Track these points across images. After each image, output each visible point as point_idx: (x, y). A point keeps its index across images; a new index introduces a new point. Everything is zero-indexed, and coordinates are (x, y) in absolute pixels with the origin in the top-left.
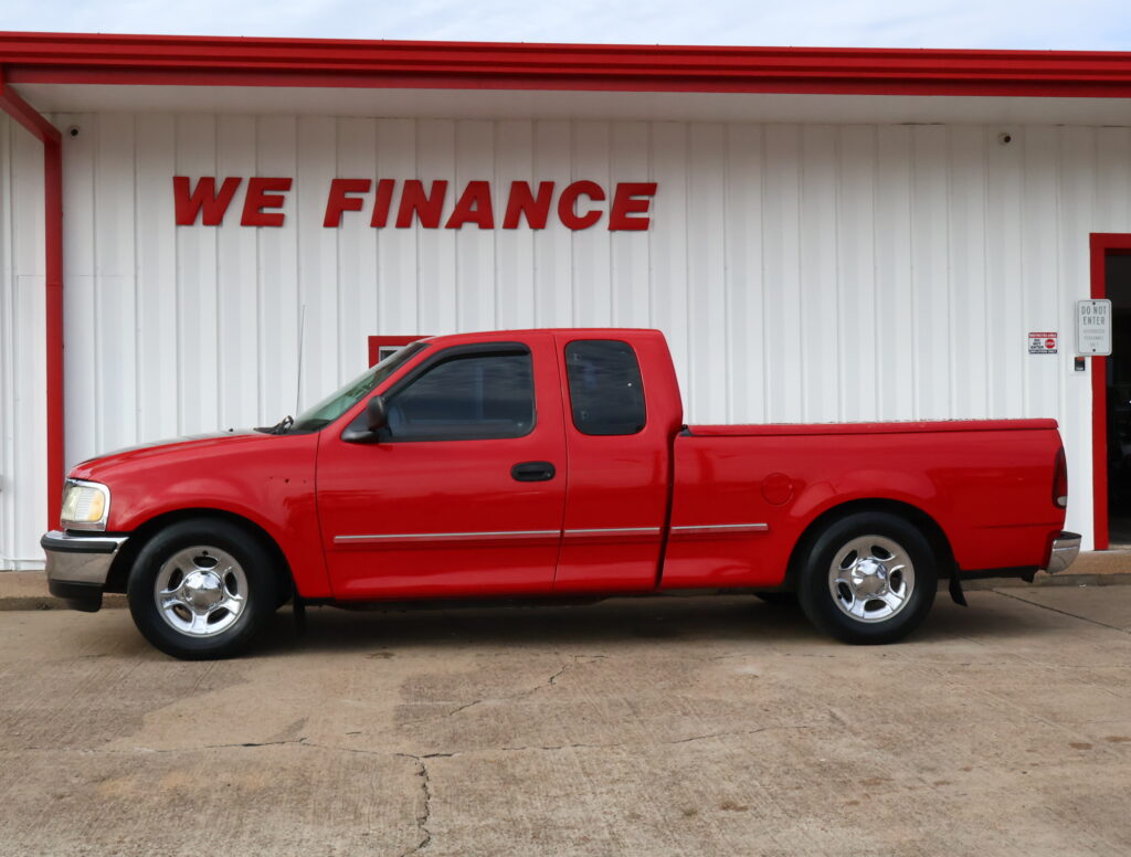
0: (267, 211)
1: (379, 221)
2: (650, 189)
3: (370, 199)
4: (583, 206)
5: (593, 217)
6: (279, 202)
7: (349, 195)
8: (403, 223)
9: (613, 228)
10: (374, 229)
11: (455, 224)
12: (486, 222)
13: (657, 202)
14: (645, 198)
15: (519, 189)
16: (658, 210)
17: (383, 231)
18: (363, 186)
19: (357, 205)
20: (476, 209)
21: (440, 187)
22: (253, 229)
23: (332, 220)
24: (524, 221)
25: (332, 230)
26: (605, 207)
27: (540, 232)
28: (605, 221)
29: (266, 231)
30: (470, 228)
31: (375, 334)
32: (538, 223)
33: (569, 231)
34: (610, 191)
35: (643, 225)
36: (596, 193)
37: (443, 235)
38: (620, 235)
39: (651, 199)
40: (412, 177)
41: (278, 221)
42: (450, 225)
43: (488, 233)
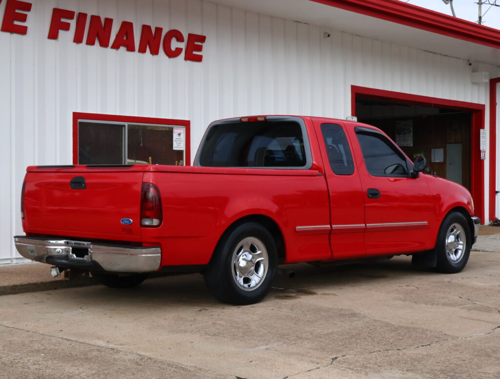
0: (16, 23)
1: (78, 39)
2: (202, 39)
3: (73, 23)
4: (175, 44)
5: (178, 51)
6: (23, 18)
7: (63, 20)
8: (90, 42)
9: (186, 58)
10: (75, 44)
11: (116, 46)
12: (131, 49)
13: (206, 47)
14: (199, 44)
15: (146, 29)
16: (208, 50)
17: (81, 45)
18: (70, 15)
19: (66, 27)
20: (125, 40)
21: (109, 22)
22: (7, 34)
23: (53, 35)
25: (53, 41)
26: (183, 45)
28: (183, 54)
29: (15, 36)
30: (123, 49)
31: (75, 111)
32: (155, 52)
33: (168, 58)
34: (186, 37)
35: (199, 59)
36: (180, 38)
37: (109, 51)
38: (188, 62)
39: (203, 45)
40: (95, 14)
41: (23, 31)
42: (113, 47)
43: (131, 54)
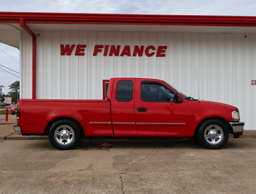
0: (81, 52)
1: (105, 54)
2: (166, 47)
3: (103, 50)
4: (151, 51)
5: (153, 54)
6: (83, 50)
7: (99, 49)
8: (111, 55)
9: (157, 56)
10: (104, 56)
11: (122, 55)
12: (129, 55)
13: (167, 50)
14: (164, 49)
15: (136, 47)
16: (167, 52)
17: (106, 57)
18: (102, 47)
19: (100, 51)
20: (127, 52)
21: (119, 47)
22: (77, 56)
23: (95, 54)
24: (137, 55)
25: (95, 56)
26: (155, 51)
27: (141, 57)
28: (155, 55)
29: (80, 57)
30: (125, 56)
31: (104, 79)
32: (140, 55)
33: (147, 57)
34: (157, 48)
35: (164, 55)
36: (153, 48)
37: (119, 58)
38: (159, 57)
39: (166, 50)
40: (113, 45)
41: (83, 54)
42: (121, 55)
43: (129, 57)
